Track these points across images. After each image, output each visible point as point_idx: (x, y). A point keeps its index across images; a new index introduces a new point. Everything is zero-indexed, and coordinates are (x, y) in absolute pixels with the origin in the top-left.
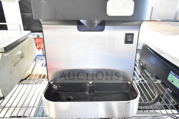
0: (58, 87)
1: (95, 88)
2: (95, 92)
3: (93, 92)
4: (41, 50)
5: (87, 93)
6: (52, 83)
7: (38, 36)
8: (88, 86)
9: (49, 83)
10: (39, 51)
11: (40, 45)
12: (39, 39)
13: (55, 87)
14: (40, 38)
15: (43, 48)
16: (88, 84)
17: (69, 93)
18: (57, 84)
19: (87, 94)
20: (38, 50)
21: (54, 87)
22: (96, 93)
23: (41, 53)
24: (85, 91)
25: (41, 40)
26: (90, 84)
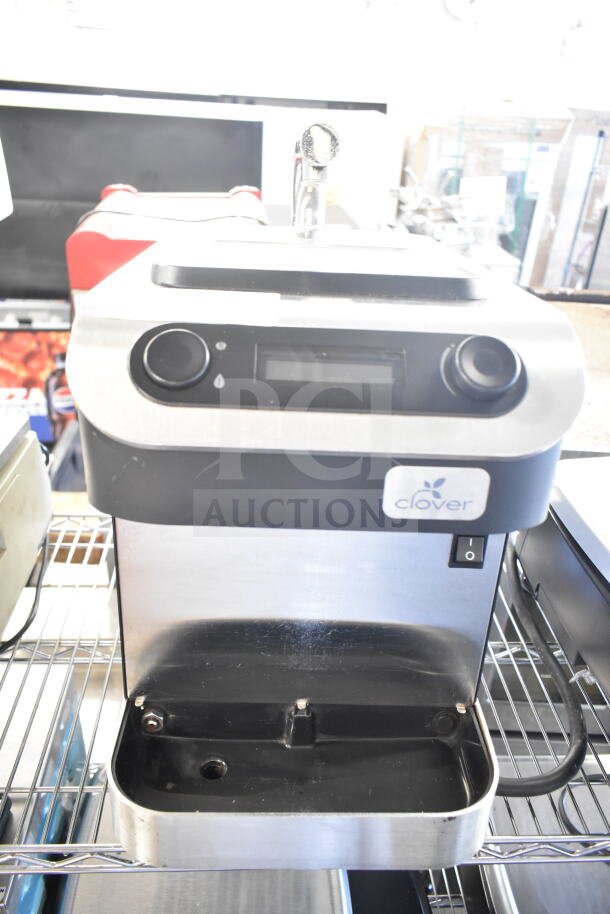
0: (165, 721)
1: (318, 722)
2: (317, 741)
3: (312, 741)
4: (37, 394)
5: (284, 742)
6: (140, 702)
7: (22, 321)
8: (291, 716)
9: (130, 703)
10: (26, 397)
11: (34, 364)
12: (29, 335)
13: (153, 719)
14: (35, 332)
15: (48, 381)
16: (293, 708)
17: (210, 740)
18: (162, 707)
19: (283, 746)
20: (23, 391)
21: (151, 722)
22: (321, 744)
23: (37, 405)
24: (279, 735)
25: (39, 343)
26: (297, 710)
